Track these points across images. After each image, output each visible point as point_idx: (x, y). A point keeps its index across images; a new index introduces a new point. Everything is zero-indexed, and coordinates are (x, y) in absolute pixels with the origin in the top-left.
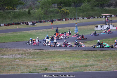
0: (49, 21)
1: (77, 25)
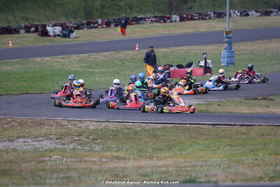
1: (230, 38)
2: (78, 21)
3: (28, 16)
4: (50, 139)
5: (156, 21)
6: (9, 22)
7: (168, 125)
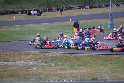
0: (64, 9)
1: (112, 16)
2: (45, 8)
3: (22, 6)
4: (32, 60)
5: (79, 9)
6: (14, 9)
7: (84, 55)
